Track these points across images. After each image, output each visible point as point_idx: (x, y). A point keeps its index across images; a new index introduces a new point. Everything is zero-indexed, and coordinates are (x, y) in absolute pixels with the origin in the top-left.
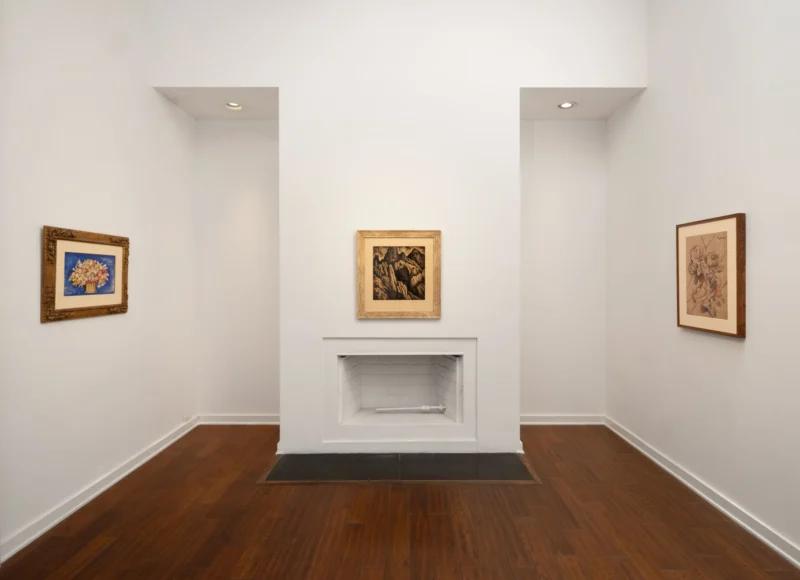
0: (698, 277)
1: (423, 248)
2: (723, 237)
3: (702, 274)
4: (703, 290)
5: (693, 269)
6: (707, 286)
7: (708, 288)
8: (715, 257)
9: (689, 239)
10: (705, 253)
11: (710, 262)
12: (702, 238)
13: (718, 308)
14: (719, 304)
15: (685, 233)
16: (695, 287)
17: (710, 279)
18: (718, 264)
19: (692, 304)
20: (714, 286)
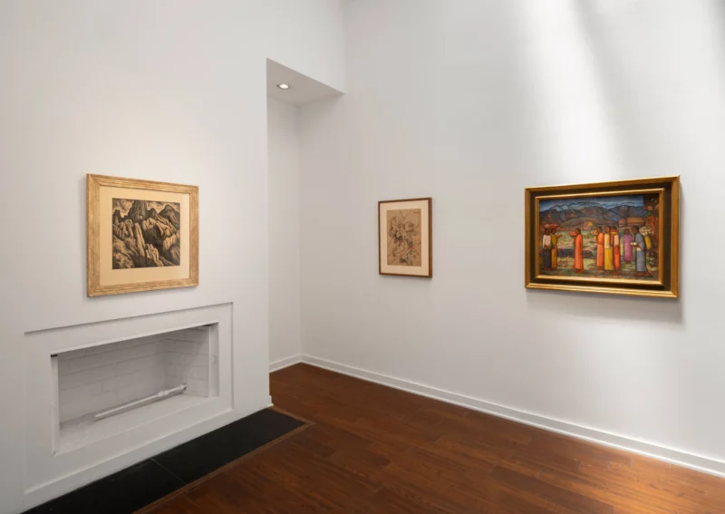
0: (398, 239)
1: (178, 204)
2: (418, 212)
3: (401, 237)
4: (402, 248)
5: (393, 233)
6: (405, 245)
7: (406, 246)
8: (411, 225)
9: (389, 212)
10: (404, 222)
11: (407, 228)
12: (401, 211)
13: (413, 260)
14: (415, 257)
15: (385, 207)
16: (395, 246)
17: (407, 240)
18: (414, 229)
19: (392, 258)
20: (411, 245)
